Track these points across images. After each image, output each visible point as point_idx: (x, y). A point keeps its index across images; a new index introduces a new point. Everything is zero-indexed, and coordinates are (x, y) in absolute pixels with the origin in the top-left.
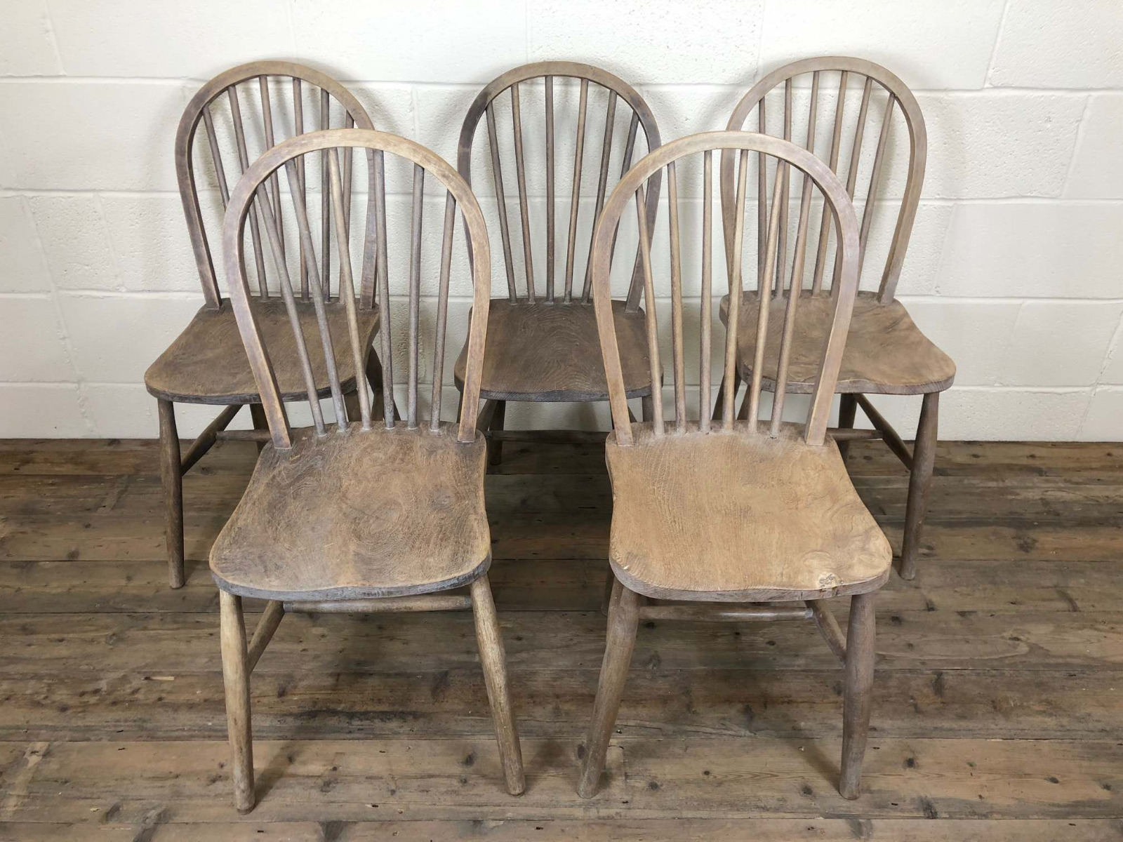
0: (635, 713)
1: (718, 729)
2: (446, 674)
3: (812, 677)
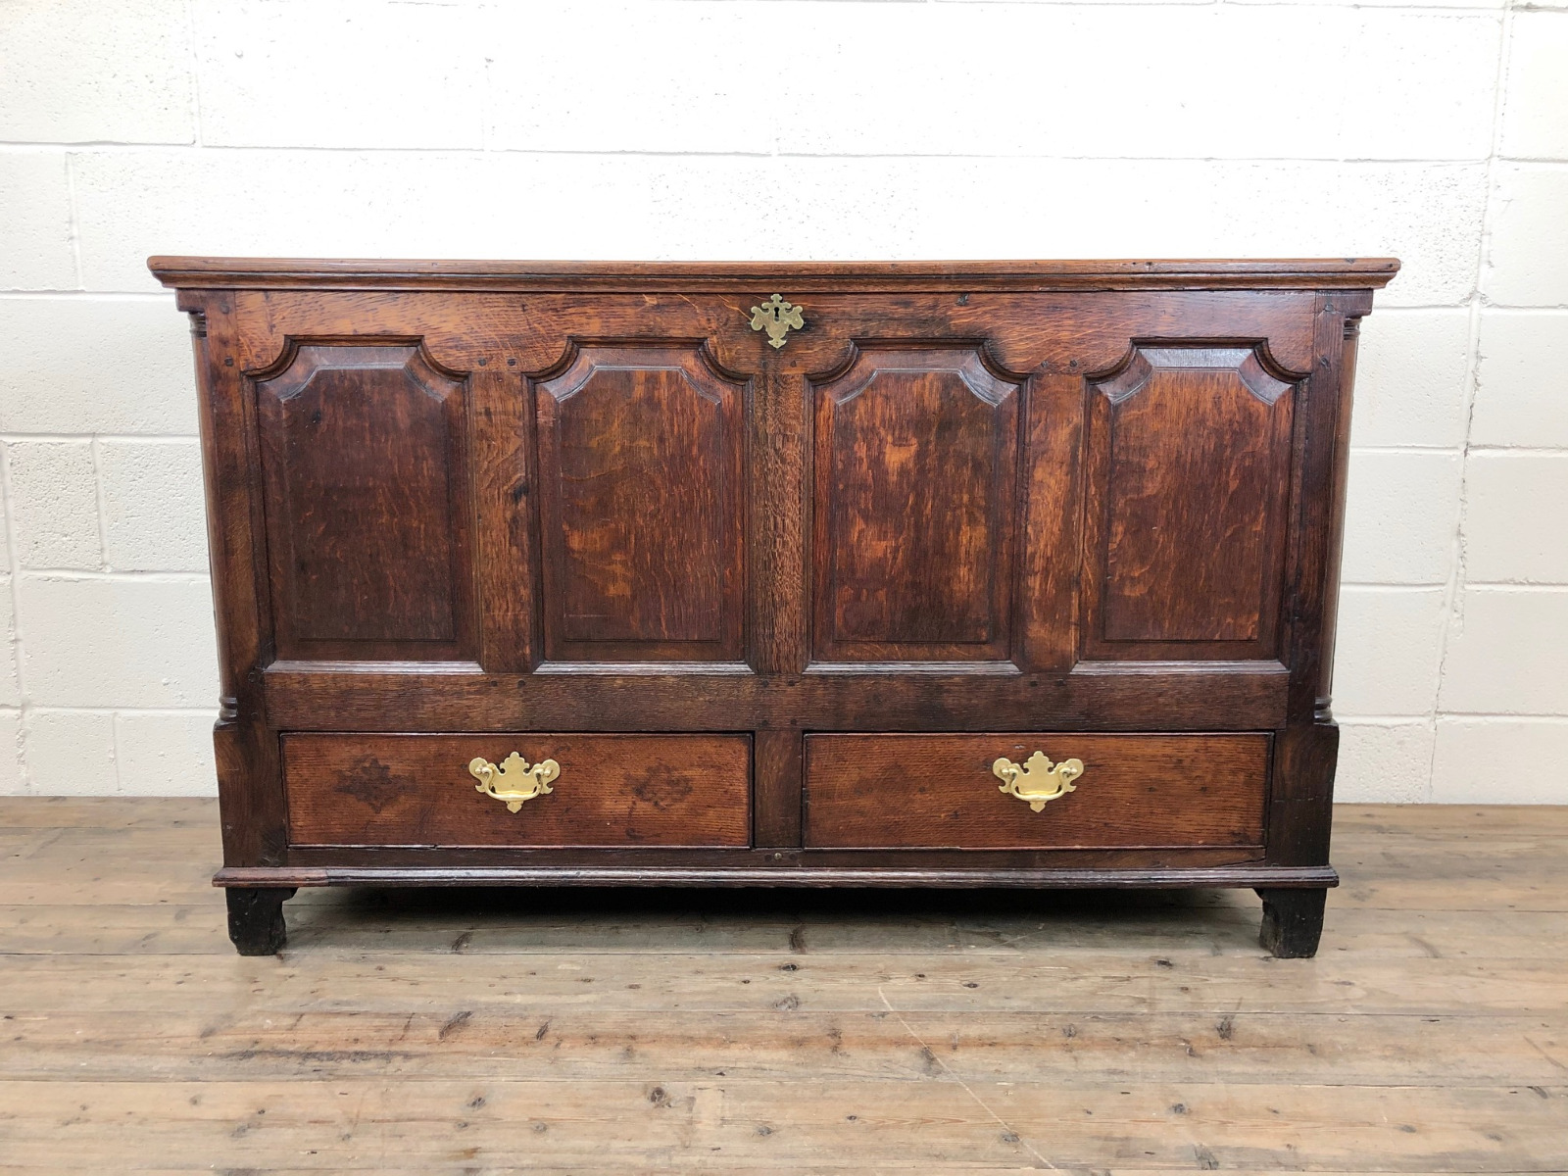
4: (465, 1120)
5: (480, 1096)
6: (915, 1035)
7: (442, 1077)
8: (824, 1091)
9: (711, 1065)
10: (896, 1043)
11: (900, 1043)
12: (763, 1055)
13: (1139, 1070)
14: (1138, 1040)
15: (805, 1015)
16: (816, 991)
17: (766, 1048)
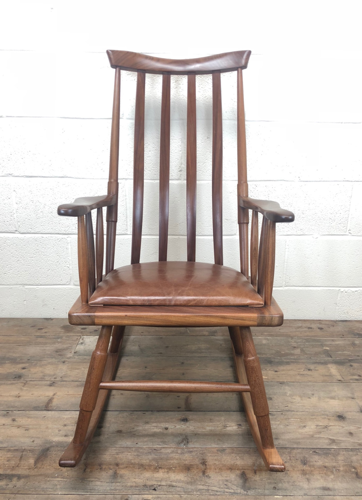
0: (167, 476)
1: (222, 488)
2: (48, 449)
3: (287, 453)
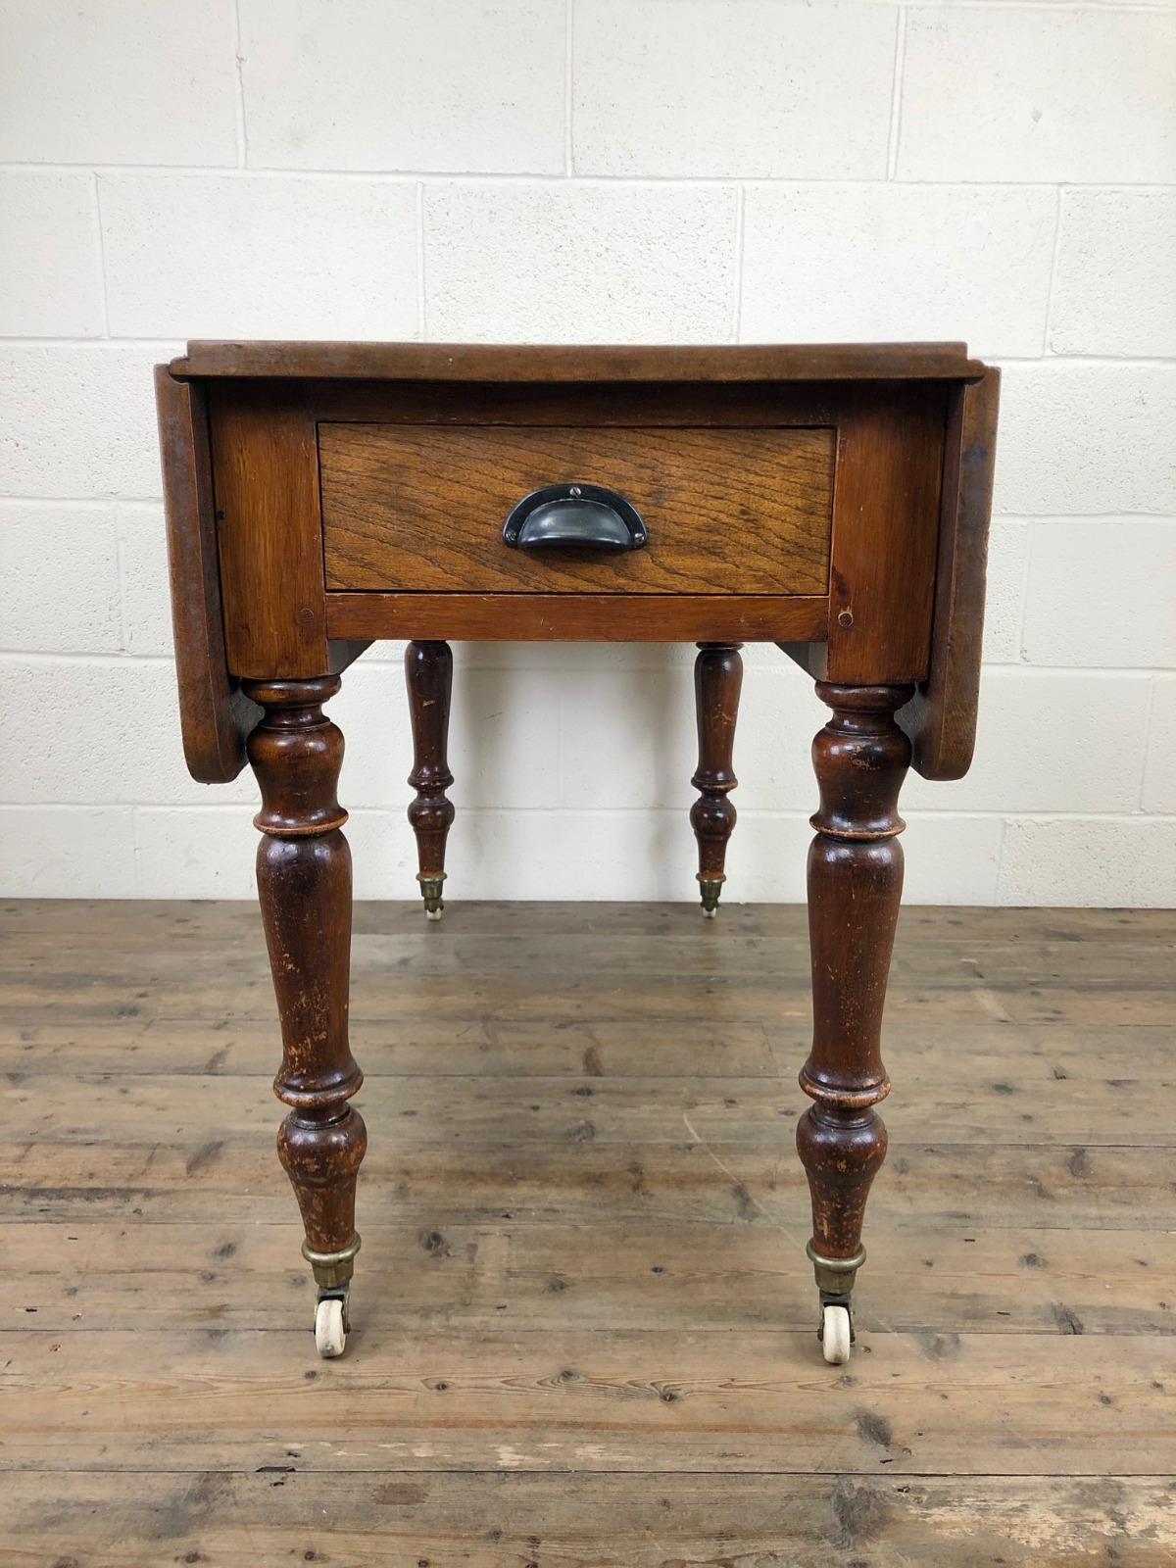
4: (212, 1270)
5: (231, 1242)
6: (727, 1171)
7: (186, 1219)
8: (625, 1236)
9: (497, 1205)
10: (705, 1180)
11: (711, 1179)
12: (552, 1194)
13: (983, 1212)
14: (980, 1177)
15: (602, 1146)
16: (613, 1119)
17: (558, 1185)
